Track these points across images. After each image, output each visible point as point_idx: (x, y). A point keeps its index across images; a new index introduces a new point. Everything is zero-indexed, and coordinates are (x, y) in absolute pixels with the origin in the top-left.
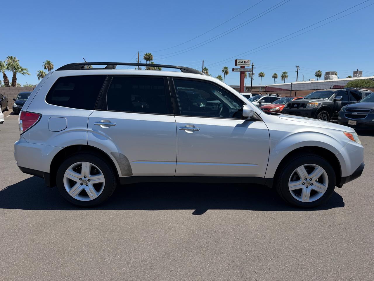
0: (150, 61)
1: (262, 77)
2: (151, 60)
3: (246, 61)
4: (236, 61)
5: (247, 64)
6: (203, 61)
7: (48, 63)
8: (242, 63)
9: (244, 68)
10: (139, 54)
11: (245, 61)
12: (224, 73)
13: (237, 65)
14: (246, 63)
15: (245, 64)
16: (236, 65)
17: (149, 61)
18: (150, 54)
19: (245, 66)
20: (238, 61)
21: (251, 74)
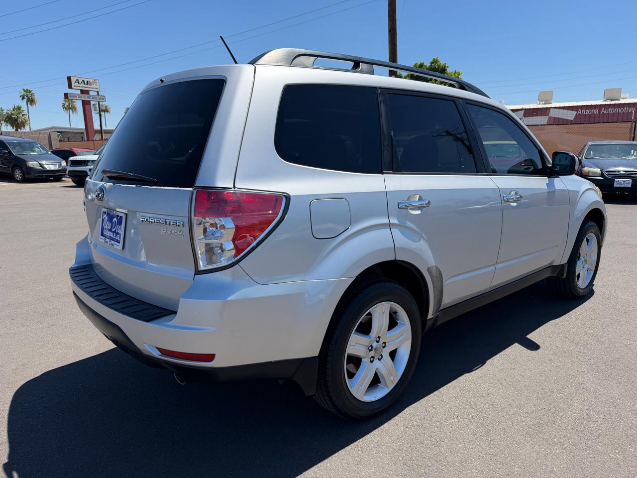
1: (106, 113)
3: (91, 80)
4: (69, 79)
5: (92, 86)
8: (83, 85)
9: (88, 93)
11: (87, 81)
12: (25, 101)
13: (73, 87)
14: (91, 84)
15: (88, 86)
16: (70, 86)
19: (89, 91)
20: (73, 80)
21: (97, 106)
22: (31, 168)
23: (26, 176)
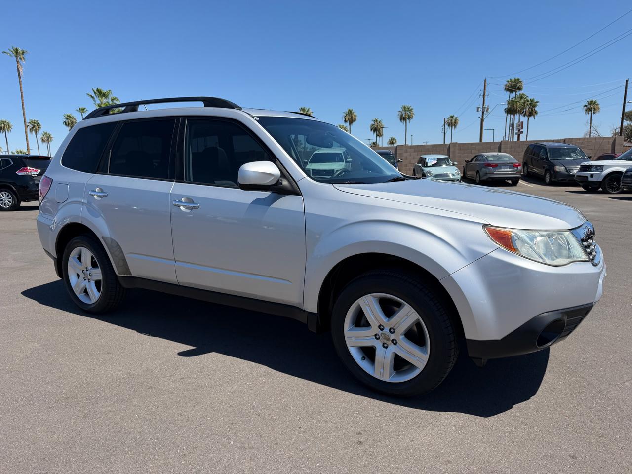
0: (516, 92)
2: (520, 89)
6: (627, 81)
7: (350, 112)
10: (487, 82)
17: (514, 93)
18: (519, 79)
22: (557, 172)
23: (553, 180)
